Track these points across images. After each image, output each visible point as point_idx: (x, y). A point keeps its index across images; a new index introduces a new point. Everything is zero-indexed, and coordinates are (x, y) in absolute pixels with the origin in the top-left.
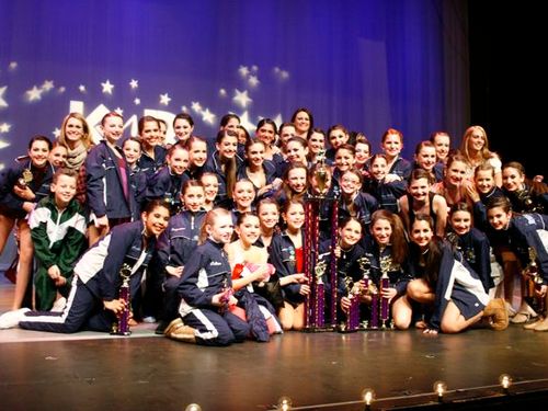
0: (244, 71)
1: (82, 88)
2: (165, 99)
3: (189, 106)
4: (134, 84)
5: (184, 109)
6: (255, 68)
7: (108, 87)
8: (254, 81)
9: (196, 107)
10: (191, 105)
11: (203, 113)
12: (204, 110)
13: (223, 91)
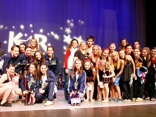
0: (68, 21)
1: (14, 27)
2: (41, 31)
3: (50, 33)
4: (31, 26)
5: (48, 34)
6: (72, 20)
7: (22, 27)
8: (72, 25)
9: (52, 33)
10: (51, 33)
11: (54, 35)
12: (55, 34)
13: (61, 28)
